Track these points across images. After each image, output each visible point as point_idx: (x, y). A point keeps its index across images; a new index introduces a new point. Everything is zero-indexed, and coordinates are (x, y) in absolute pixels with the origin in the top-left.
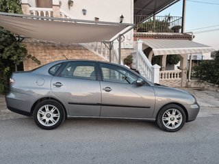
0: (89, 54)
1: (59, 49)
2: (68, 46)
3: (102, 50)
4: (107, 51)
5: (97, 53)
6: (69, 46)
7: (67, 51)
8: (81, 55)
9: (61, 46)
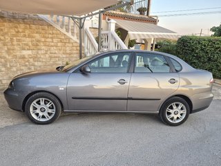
0: (54, 32)
1: (10, 21)
2: (24, 19)
3: (70, 28)
4: (76, 30)
5: (64, 31)
6: (26, 18)
7: (22, 26)
8: (43, 32)
9: (14, 17)
